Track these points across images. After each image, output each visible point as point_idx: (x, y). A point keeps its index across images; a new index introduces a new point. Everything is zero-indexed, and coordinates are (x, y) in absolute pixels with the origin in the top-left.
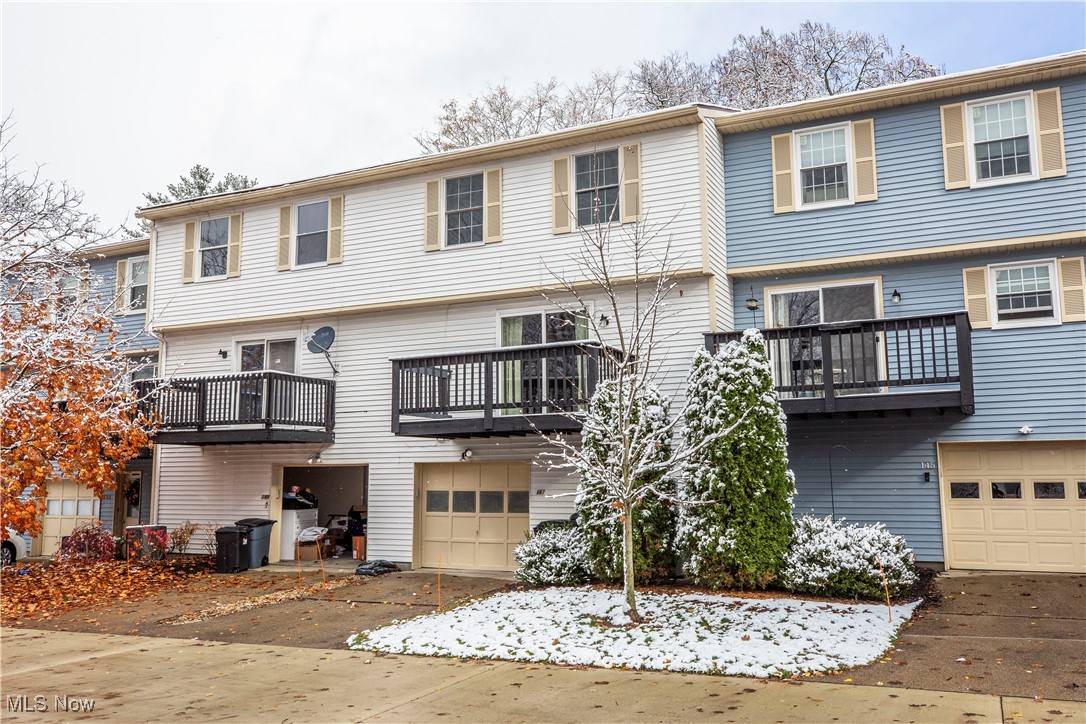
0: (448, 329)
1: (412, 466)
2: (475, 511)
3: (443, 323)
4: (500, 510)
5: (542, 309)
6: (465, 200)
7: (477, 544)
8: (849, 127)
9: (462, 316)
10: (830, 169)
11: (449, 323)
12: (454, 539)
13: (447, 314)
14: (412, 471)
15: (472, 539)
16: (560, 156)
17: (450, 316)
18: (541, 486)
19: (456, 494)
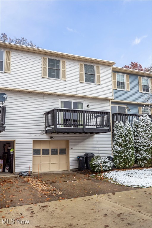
0: (44, 101)
1: (32, 141)
2: (49, 155)
3: (43, 99)
4: (57, 154)
5: (72, 101)
6: (54, 66)
7: (50, 164)
8: (125, 75)
9: (49, 98)
10: (121, 82)
11: (44, 99)
12: (43, 163)
13: (44, 97)
14: (32, 143)
15: (49, 163)
16: (82, 63)
17: (44, 98)
18: (72, 147)
19: (43, 150)
